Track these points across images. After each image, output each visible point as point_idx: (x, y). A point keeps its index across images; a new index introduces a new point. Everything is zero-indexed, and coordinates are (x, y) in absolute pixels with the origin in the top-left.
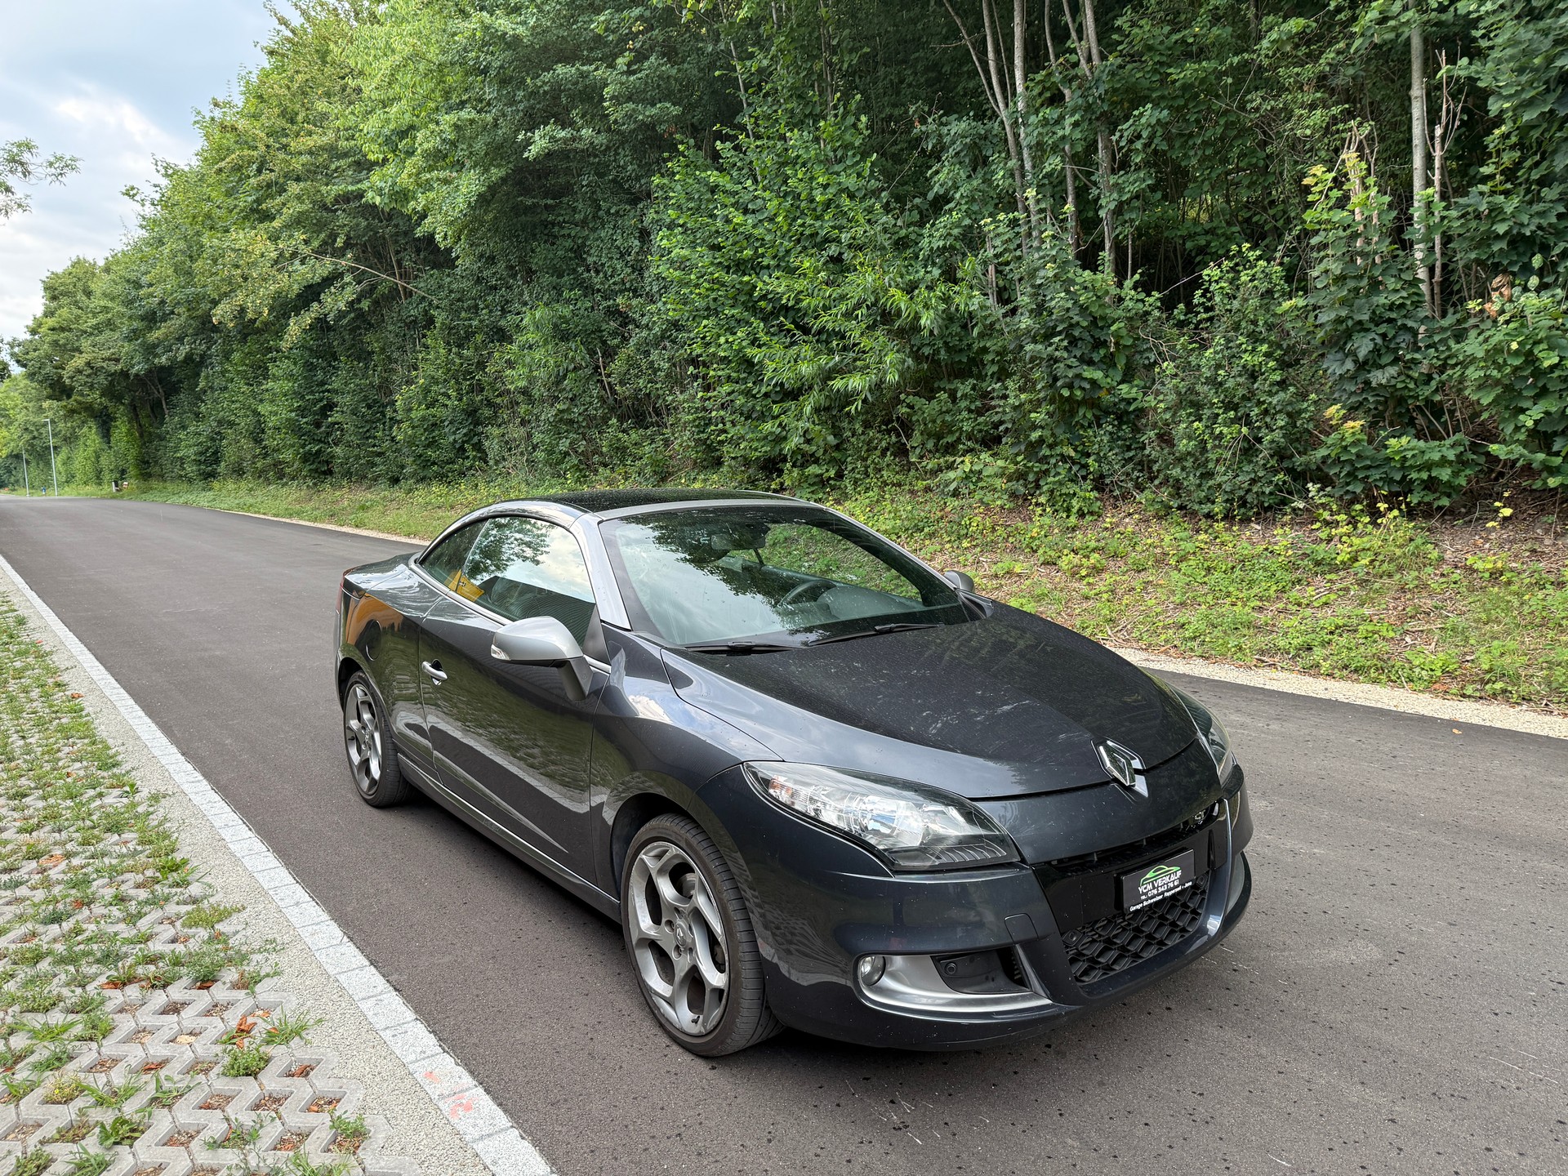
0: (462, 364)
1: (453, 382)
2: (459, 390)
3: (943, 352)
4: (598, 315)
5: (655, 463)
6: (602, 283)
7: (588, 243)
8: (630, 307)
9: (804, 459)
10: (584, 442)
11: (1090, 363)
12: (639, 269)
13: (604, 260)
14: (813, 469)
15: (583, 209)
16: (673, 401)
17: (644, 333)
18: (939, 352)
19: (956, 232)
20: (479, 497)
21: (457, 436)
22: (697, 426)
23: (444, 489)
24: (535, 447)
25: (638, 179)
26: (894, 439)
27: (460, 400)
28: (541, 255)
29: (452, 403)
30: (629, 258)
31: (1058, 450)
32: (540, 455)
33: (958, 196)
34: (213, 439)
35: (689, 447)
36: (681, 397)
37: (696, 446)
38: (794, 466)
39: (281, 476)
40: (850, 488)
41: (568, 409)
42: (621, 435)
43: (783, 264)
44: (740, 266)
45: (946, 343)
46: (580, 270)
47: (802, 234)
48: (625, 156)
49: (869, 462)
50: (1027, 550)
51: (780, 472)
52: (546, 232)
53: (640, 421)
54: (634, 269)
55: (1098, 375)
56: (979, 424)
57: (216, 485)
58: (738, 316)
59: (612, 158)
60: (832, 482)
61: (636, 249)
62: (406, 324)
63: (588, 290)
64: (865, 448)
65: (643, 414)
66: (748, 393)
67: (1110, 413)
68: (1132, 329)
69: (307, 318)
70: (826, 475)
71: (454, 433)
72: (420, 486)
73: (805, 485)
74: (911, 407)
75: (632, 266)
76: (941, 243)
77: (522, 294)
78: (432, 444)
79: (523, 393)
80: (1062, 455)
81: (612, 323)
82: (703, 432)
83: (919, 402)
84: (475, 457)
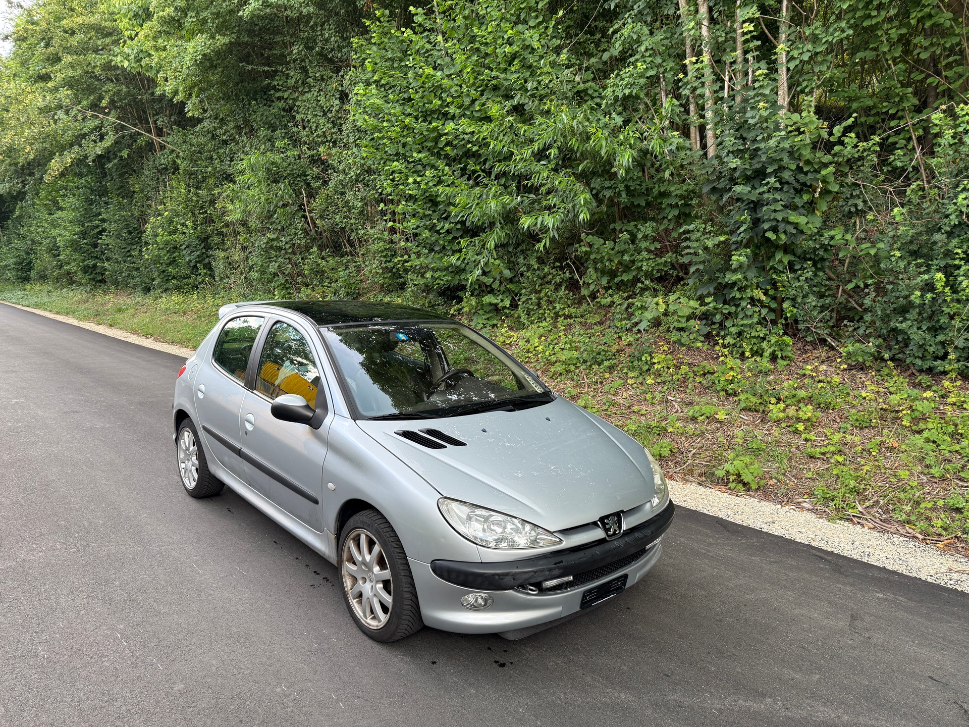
0: (198, 201)
1: (190, 215)
2: (194, 222)
3: (624, 195)
4: (305, 161)
5: (348, 285)
6: (307, 136)
7: (297, 104)
8: (329, 155)
9: (482, 289)
10: (290, 266)
11: (794, 208)
12: (337, 124)
13: (310, 117)
14: (488, 299)
15: (295, 75)
16: (365, 234)
17: (341, 177)
18: (620, 195)
19: (642, 81)
20: (206, 306)
21: (192, 257)
22: (384, 257)
23: (181, 298)
24: (251, 268)
25: (340, 49)
26: (568, 274)
27: (195, 229)
28: (260, 113)
29: (188, 230)
30: (330, 115)
31: (749, 293)
32: (254, 275)
33: (643, 48)
34: (28, 253)
35: (377, 273)
36: (371, 231)
37: (383, 273)
38: (472, 295)
39: (71, 282)
40: (524, 318)
41: (278, 238)
42: (320, 261)
43: (468, 113)
44: (427, 116)
45: (627, 187)
46: (290, 124)
47: (487, 85)
48: (330, 29)
49: (542, 295)
50: (722, 393)
51: (460, 300)
52: (265, 97)
53: (337, 250)
54: (334, 125)
55: (802, 220)
56: (658, 264)
57: (28, 286)
58: (425, 161)
59: (319, 33)
60: (507, 311)
61: (337, 108)
62: (159, 171)
63: (296, 142)
64: (540, 282)
65: (340, 246)
66: (432, 228)
67: (806, 260)
68: (842, 174)
69: (68, 158)
70: (501, 304)
71: (190, 255)
72: (164, 295)
73: (481, 312)
74: (590, 246)
75: (333, 122)
76: (627, 92)
77: (244, 147)
78: (173, 262)
79: (243, 225)
80: (752, 298)
81: (314, 169)
82: (389, 262)
83: (597, 241)
84: (206, 274)
